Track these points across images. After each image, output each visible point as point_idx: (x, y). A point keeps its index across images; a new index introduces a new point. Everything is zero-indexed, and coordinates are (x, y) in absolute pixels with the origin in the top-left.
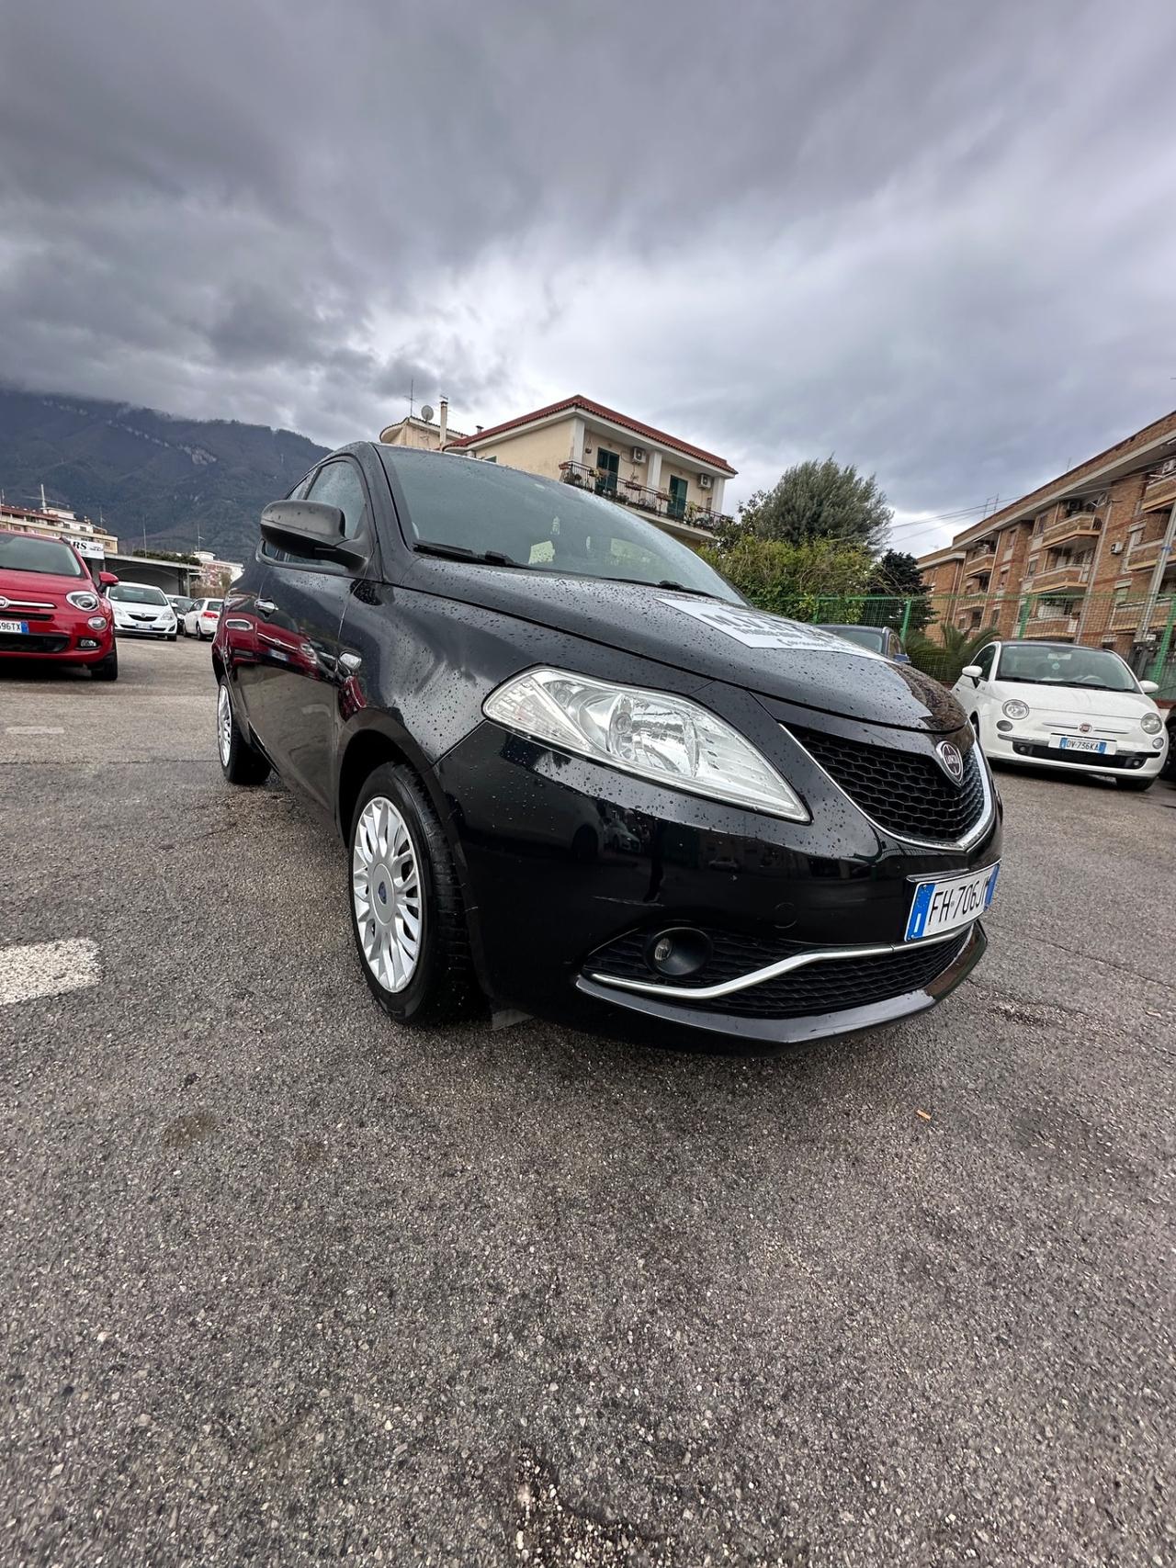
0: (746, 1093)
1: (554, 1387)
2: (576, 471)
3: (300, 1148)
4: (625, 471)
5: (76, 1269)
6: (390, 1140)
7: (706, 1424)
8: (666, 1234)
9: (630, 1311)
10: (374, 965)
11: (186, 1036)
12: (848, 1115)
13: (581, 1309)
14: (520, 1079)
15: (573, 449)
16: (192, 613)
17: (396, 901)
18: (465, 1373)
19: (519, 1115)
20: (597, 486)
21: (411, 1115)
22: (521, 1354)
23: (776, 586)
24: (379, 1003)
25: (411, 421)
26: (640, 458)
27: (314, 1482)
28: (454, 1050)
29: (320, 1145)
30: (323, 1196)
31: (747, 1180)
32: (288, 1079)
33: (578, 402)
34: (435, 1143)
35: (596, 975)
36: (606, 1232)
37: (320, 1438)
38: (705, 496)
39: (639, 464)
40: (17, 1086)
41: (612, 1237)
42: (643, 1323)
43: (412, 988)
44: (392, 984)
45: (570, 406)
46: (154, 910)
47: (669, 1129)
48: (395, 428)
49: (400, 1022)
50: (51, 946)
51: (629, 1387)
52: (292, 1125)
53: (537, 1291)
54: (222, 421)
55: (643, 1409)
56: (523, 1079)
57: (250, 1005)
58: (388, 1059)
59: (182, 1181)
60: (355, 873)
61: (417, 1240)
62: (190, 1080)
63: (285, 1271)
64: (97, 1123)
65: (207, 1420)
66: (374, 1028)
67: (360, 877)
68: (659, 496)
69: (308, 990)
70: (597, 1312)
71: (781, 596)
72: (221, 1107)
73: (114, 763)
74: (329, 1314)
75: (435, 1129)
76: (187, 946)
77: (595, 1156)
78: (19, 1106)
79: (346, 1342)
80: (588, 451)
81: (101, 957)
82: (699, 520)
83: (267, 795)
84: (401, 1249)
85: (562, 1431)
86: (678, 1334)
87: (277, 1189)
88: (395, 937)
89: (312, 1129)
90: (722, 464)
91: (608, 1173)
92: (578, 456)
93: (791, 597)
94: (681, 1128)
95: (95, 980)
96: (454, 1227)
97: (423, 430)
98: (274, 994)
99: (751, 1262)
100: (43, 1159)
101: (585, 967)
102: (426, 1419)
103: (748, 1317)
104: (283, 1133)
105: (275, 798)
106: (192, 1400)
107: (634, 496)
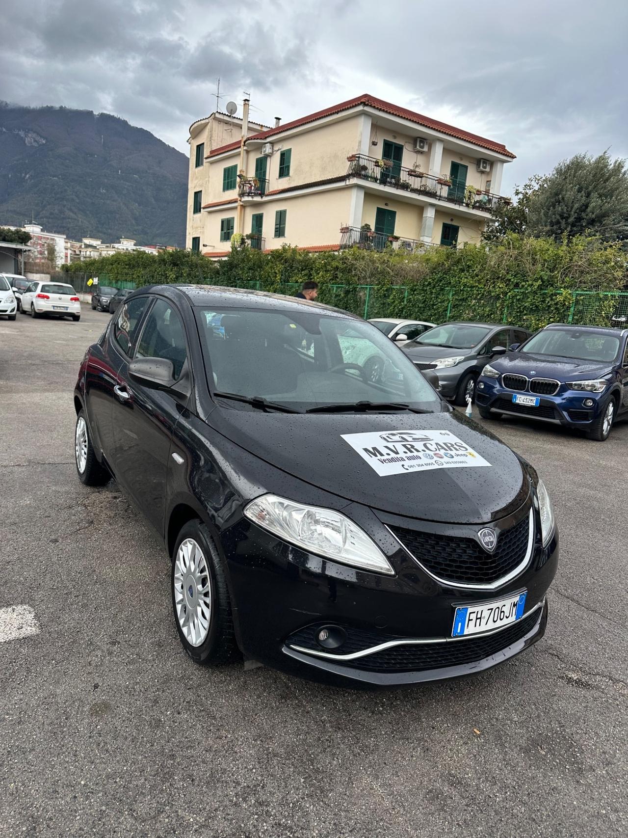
0: (381, 713)
1: (256, 817)
2: (363, 162)
3: (151, 721)
4: (409, 160)
5: (67, 759)
6: (192, 721)
7: (315, 834)
8: (317, 771)
9: (294, 797)
10: (185, 630)
11: (90, 664)
12: (433, 728)
13: (272, 794)
14: (259, 697)
15: (360, 142)
16: (28, 294)
17: (198, 598)
18: (221, 809)
19: (256, 714)
20: (382, 174)
21: (203, 710)
22: (244, 805)
23: (536, 280)
24: (187, 652)
25: (217, 115)
26: (422, 147)
27: (165, 832)
28: (226, 680)
29: (160, 720)
30: (163, 742)
31: (365, 753)
32: (142, 689)
33: (367, 100)
34: (214, 724)
35: (292, 646)
36: (290, 768)
37: (167, 820)
38: (484, 178)
39: (422, 153)
40: (19, 684)
41: (292, 770)
42: (298, 801)
43: (205, 645)
44: (194, 642)
45: (359, 105)
46: (58, 588)
47: (332, 727)
48: (203, 122)
49: (197, 663)
50: (10, 609)
51: (286, 820)
52: (146, 711)
53: (254, 786)
54: (52, 107)
55: (291, 828)
56: (260, 697)
57: (119, 649)
58: (191, 682)
59: (101, 731)
60: (175, 576)
61: (204, 762)
62: (96, 686)
63: (149, 768)
64: (59, 703)
65: (126, 811)
66: (184, 665)
67: (178, 579)
68: (441, 182)
69: (148, 642)
70: (278, 795)
71: (541, 289)
72: (113, 700)
73: (5, 467)
74: (168, 784)
75: (214, 718)
76: (81, 612)
77: (291, 736)
78: (23, 693)
79: (175, 794)
80: (374, 144)
81: (37, 617)
82: (477, 202)
83: (110, 495)
84: (197, 765)
85: (257, 830)
86: (312, 806)
87: (142, 738)
88: (197, 617)
89: (156, 714)
90: (501, 149)
91: (296, 744)
92: (365, 149)
93: (550, 290)
94: (338, 727)
95: (38, 631)
96: (220, 759)
97: (227, 123)
98: (130, 643)
99: (354, 785)
100: (41, 717)
101: (287, 642)
102: (206, 820)
103: (345, 805)
104: (143, 714)
105: (115, 498)
106: (119, 804)
107: (415, 183)
